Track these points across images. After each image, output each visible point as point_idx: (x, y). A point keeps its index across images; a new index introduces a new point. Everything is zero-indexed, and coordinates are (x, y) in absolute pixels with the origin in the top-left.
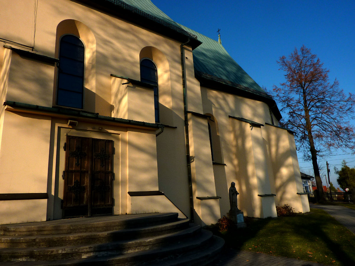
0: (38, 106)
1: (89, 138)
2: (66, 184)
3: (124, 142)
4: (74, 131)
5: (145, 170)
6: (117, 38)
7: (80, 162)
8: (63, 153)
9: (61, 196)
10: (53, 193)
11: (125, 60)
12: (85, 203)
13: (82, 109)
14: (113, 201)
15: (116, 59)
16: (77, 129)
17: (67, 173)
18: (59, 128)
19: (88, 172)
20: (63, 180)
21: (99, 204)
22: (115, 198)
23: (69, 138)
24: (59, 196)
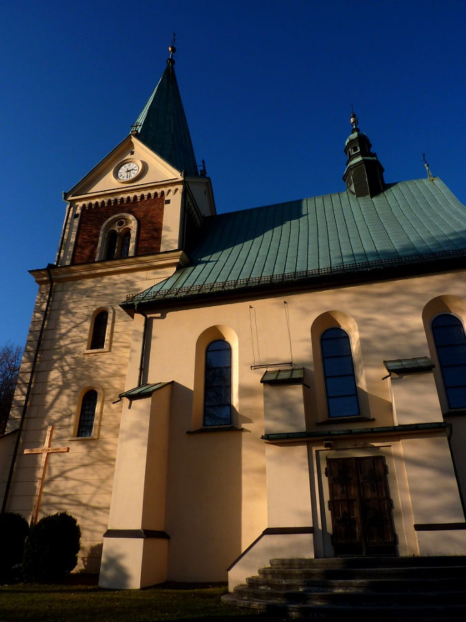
0: (288, 434)
1: (351, 458)
2: (333, 515)
3: (399, 458)
4: (333, 452)
5: (432, 494)
6: (379, 309)
7: (345, 490)
8: (325, 480)
9: (330, 529)
10: (320, 527)
11: (397, 334)
12: (358, 539)
13: (360, 415)
14: (395, 537)
15: (383, 338)
16: (336, 450)
17: (332, 504)
18: (317, 452)
19: (356, 500)
20: (330, 512)
21: (375, 541)
22: (397, 532)
23: (329, 461)
24: (328, 531)
